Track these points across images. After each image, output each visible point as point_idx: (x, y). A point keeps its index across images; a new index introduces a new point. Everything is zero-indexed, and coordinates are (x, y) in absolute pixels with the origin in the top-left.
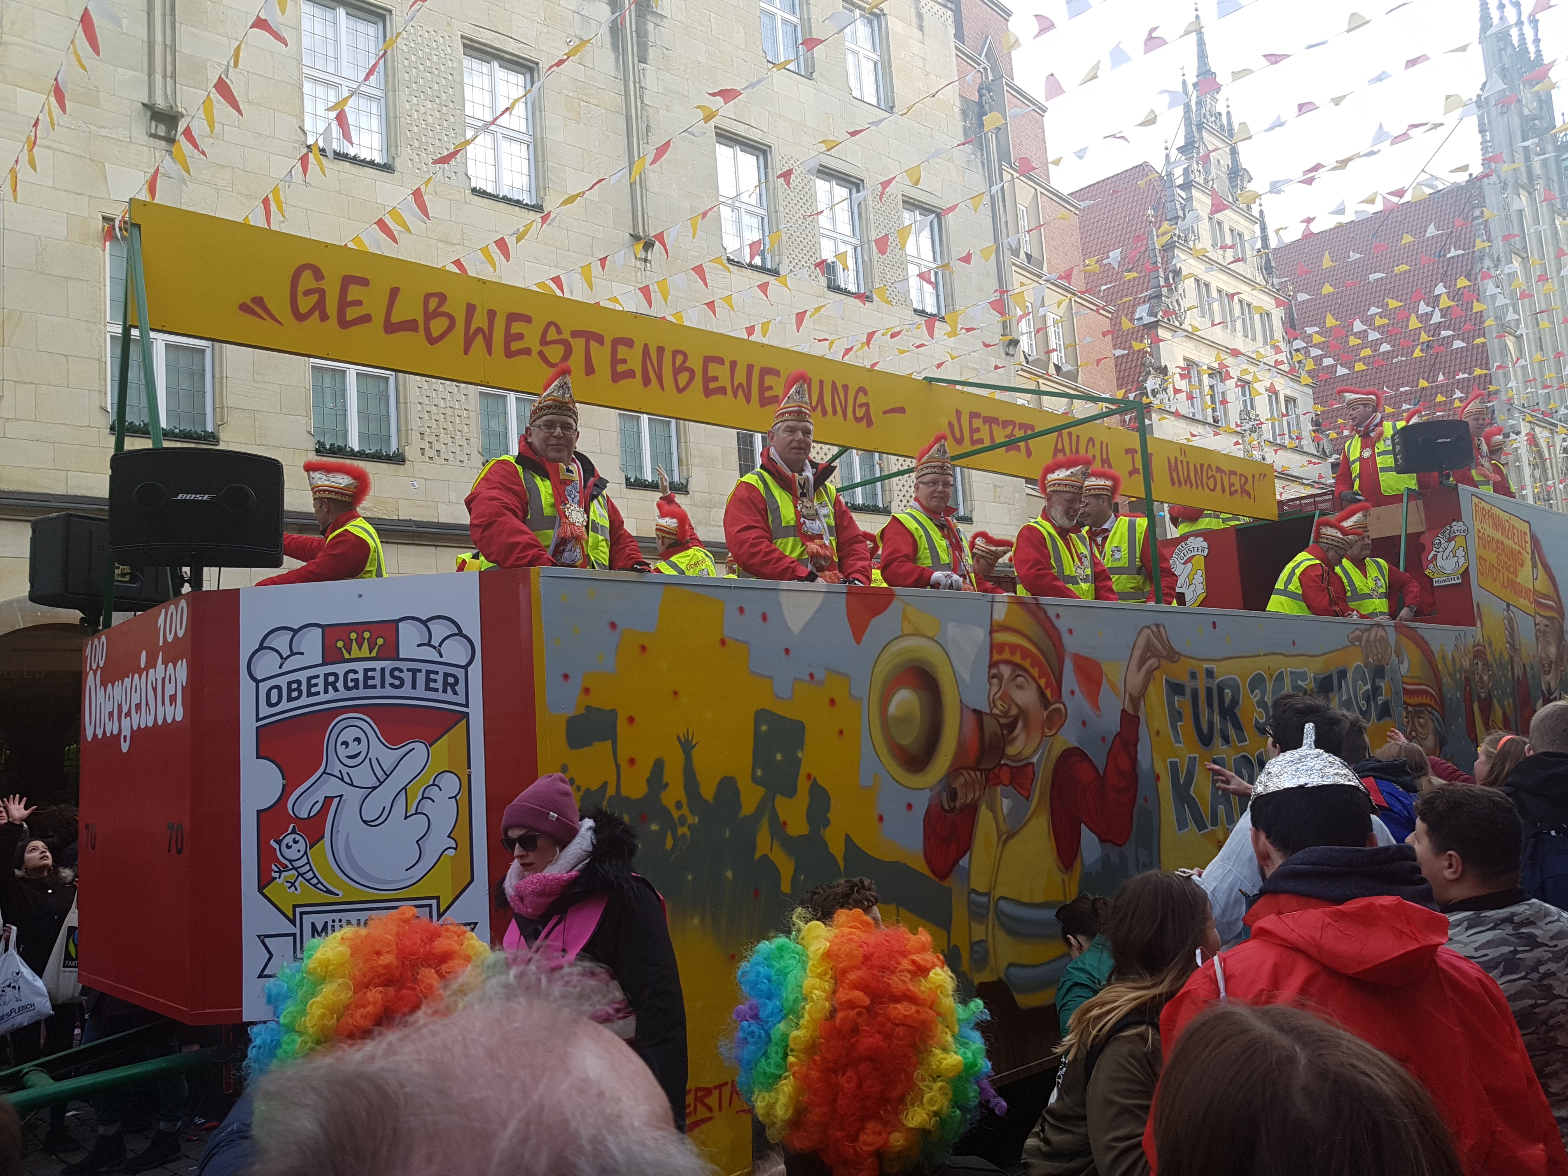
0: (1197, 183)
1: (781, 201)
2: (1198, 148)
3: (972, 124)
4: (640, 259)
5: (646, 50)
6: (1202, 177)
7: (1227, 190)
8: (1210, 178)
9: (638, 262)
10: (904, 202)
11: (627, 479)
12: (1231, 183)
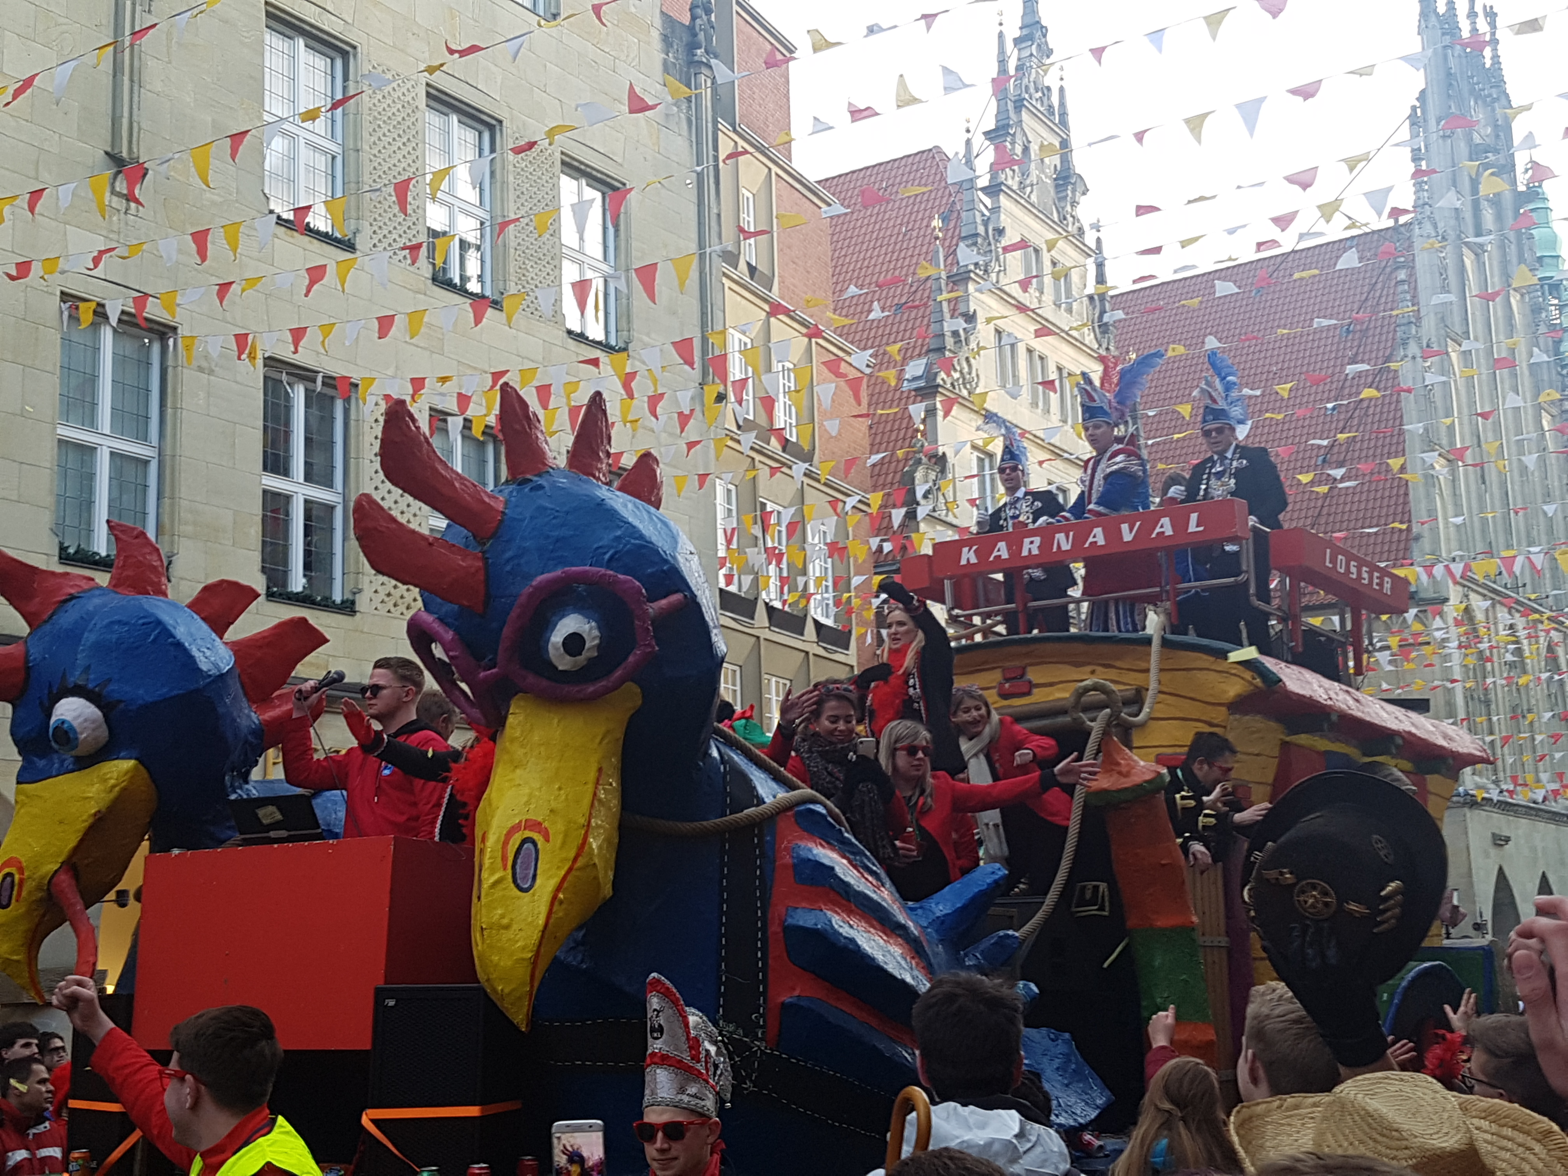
0: (1009, 188)
1: (365, 135)
2: (1014, 135)
3: (677, 59)
4: (119, 195)
6: (1017, 179)
7: (1051, 202)
8: (1028, 182)
9: (115, 199)
10: (563, 163)
11: (63, 549)
12: (1057, 193)
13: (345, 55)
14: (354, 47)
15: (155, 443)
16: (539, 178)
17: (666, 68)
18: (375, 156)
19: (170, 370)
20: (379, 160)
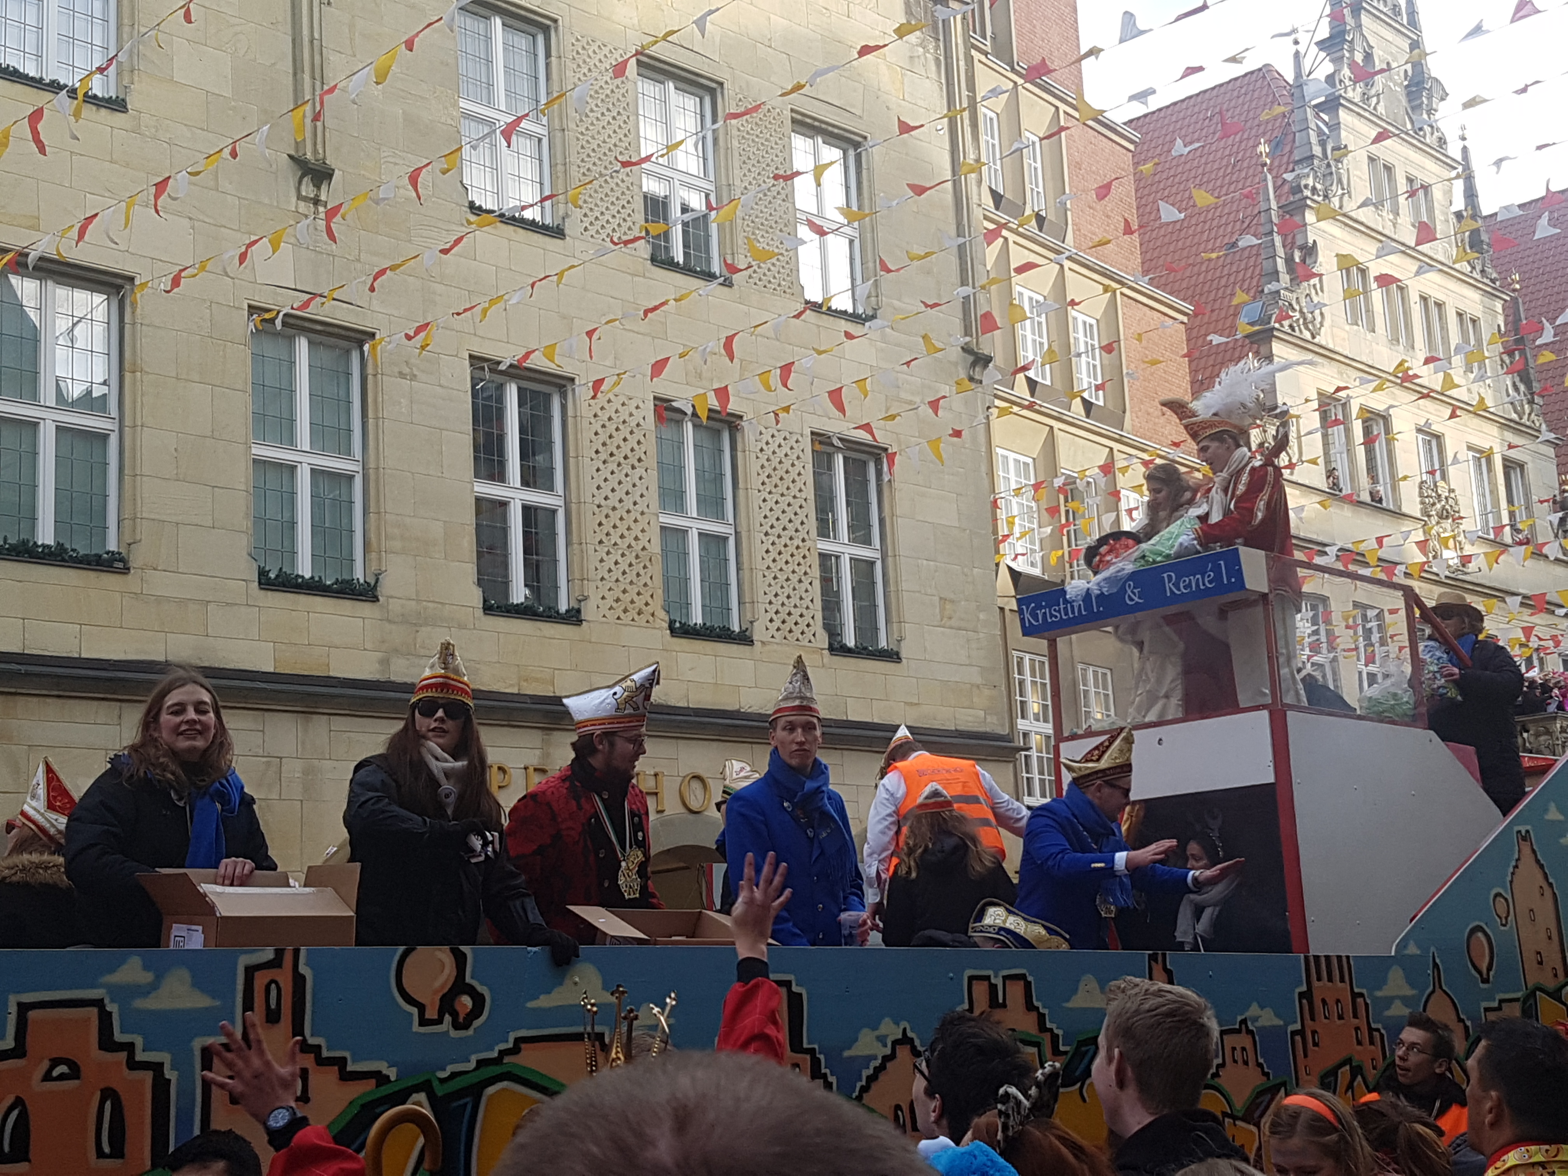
0: (1350, 101)
2: (1352, 41)
4: (305, 199)
6: (1359, 91)
7: (1402, 112)
8: (1373, 92)
9: (302, 204)
10: (794, 121)
11: (263, 574)
12: (1410, 101)
13: (546, 30)
14: (555, 21)
15: (359, 457)
16: (767, 140)
18: (582, 133)
19: (370, 378)
20: (586, 138)
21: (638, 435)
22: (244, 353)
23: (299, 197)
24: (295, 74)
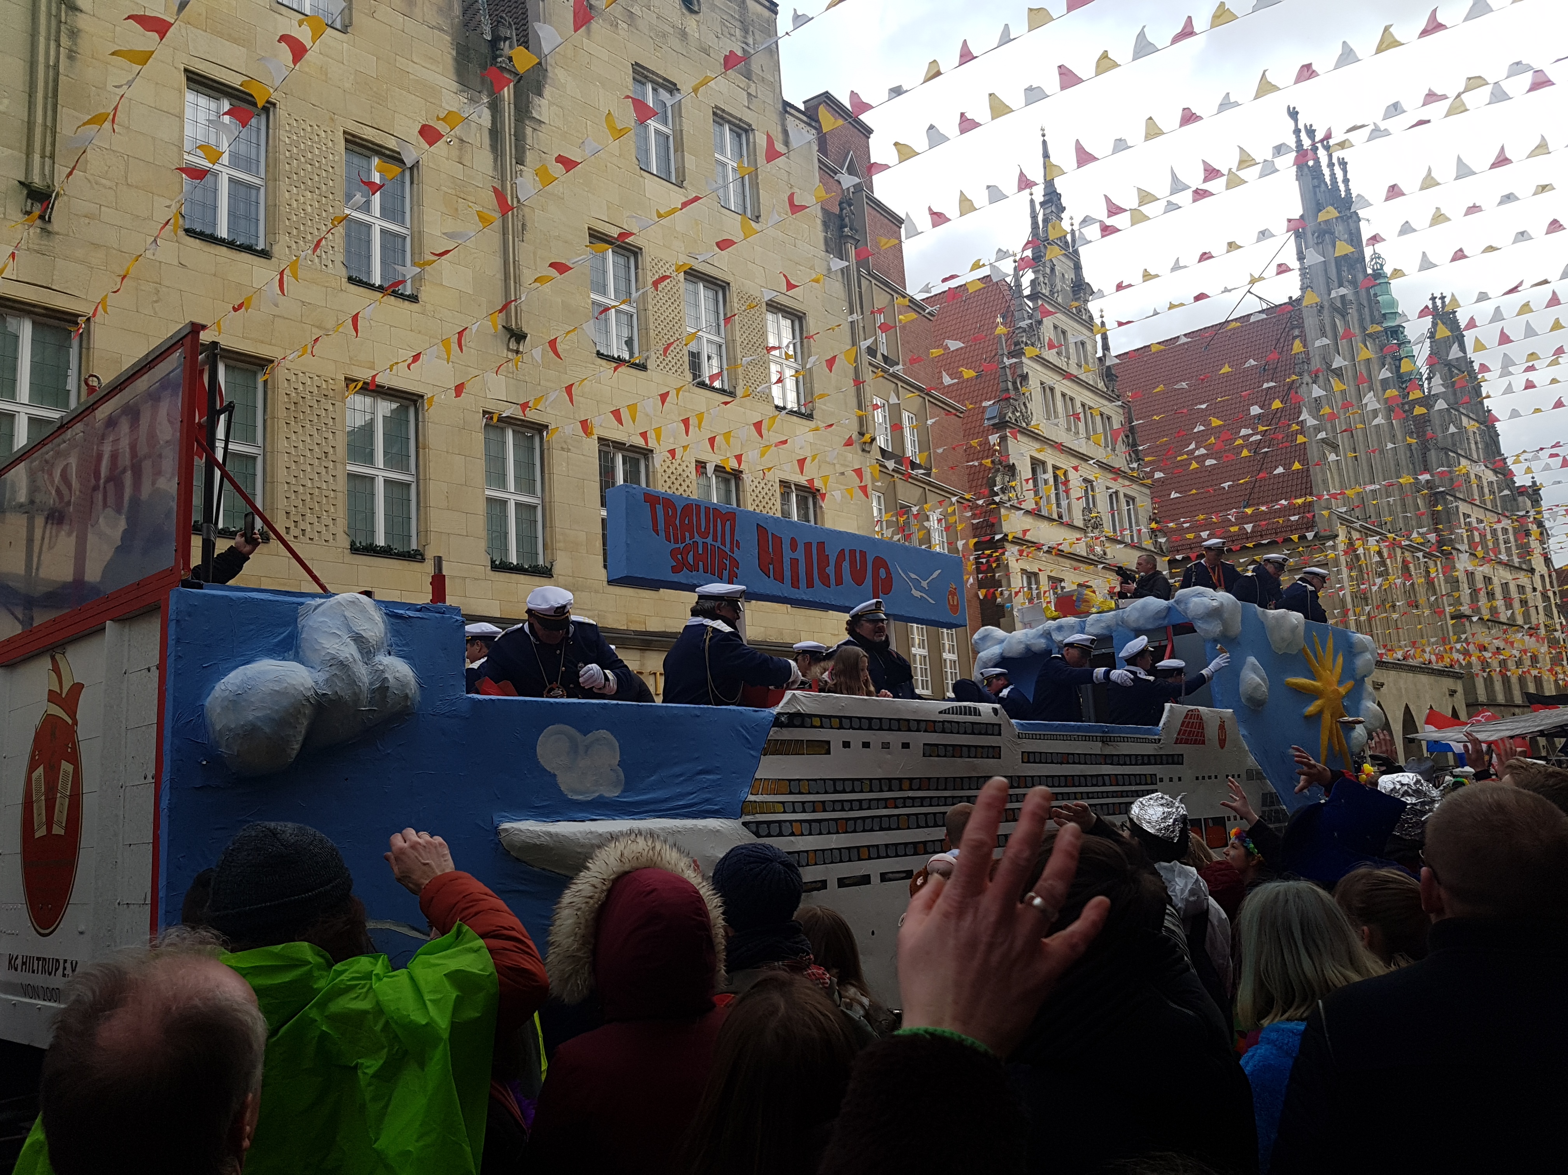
0: (1043, 295)
1: (650, 300)
2: (1045, 262)
3: (833, 235)
4: (512, 351)
5: (524, 152)
6: (1048, 289)
7: (1071, 302)
8: (1055, 290)
9: (510, 353)
10: (768, 305)
11: (493, 562)
12: (1075, 296)
13: (635, 254)
14: (641, 249)
15: (539, 495)
17: (826, 241)
19: (546, 451)
21: (688, 482)
22: (481, 436)
23: (509, 349)
24: (505, 281)
